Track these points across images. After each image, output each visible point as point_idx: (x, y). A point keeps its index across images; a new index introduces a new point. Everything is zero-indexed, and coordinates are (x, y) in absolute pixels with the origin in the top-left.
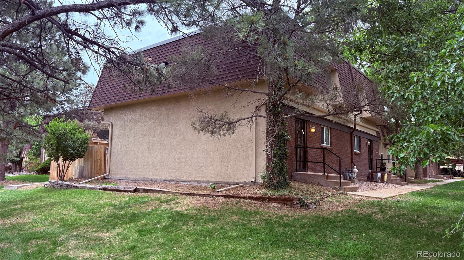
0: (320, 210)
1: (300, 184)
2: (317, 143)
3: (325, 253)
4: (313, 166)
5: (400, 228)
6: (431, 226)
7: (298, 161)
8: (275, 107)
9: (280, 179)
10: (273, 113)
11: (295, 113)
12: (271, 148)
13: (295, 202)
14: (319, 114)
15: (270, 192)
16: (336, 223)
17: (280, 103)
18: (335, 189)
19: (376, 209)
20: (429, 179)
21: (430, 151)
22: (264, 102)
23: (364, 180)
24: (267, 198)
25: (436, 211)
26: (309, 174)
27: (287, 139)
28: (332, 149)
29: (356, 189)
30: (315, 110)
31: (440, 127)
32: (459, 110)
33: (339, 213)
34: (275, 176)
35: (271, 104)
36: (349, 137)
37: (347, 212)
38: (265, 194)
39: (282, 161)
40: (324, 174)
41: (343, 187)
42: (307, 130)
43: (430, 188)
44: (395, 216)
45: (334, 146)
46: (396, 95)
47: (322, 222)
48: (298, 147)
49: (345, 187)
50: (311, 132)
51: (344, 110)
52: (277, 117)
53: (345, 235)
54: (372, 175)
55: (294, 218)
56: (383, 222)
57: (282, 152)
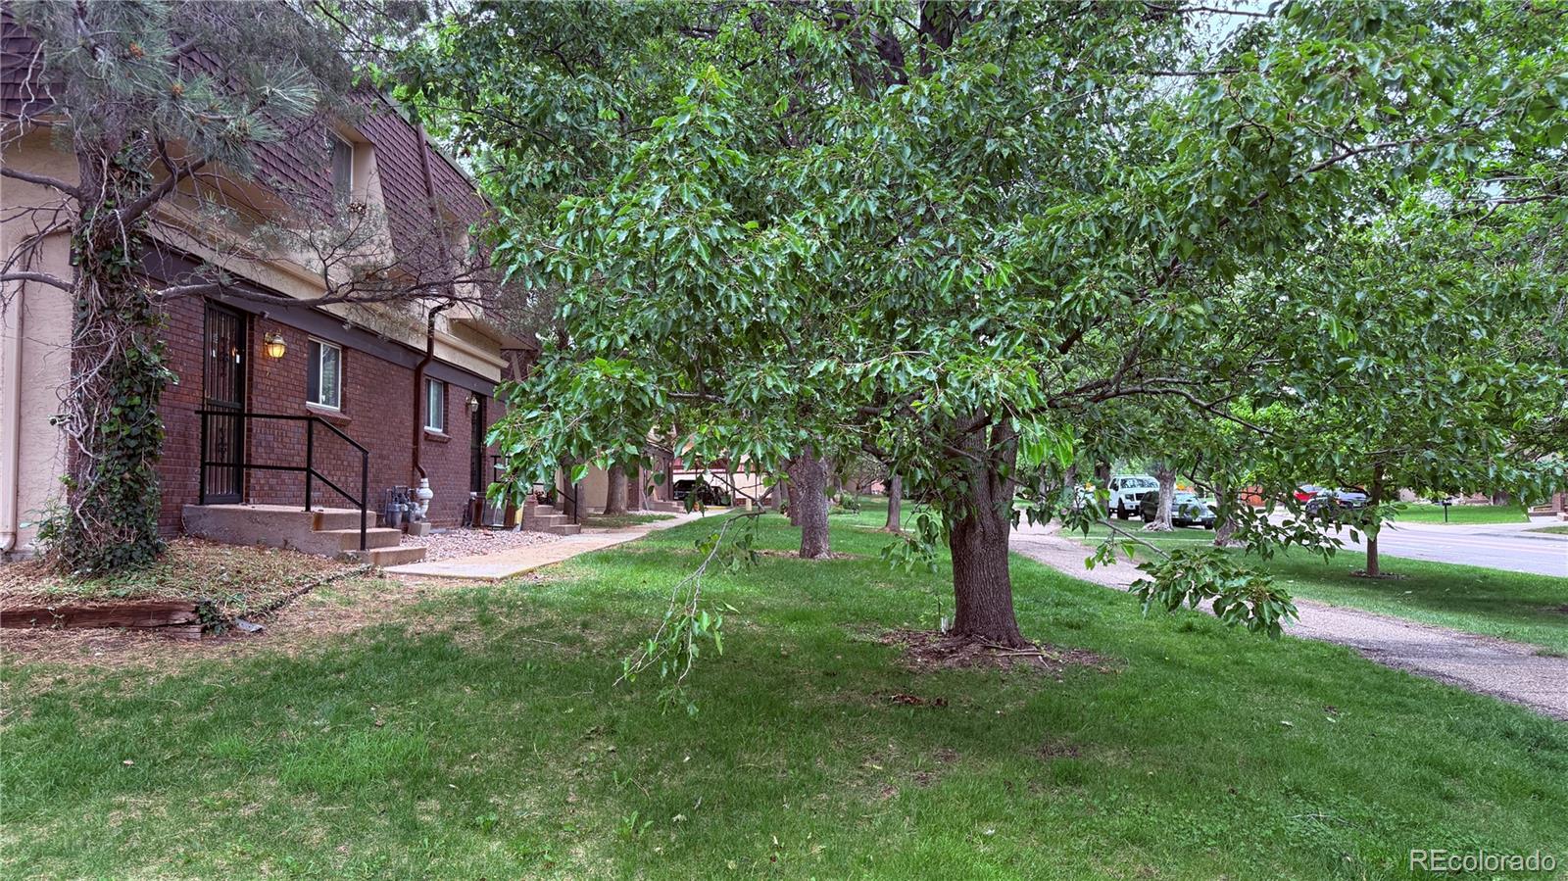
0: (276, 639)
1: (210, 550)
2: (290, 399)
3: (269, 787)
4: (273, 481)
5: (528, 666)
6: (612, 651)
7: (211, 464)
8: (109, 247)
9: (121, 533)
10: (99, 270)
11: (196, 280)
12: (87, 412)
13: (180, 618)
14: (303, 295)
15: (75, 588)
16: (326, 676)
17: (130, 237)
18: (342, 558)
19: (467, 616)
20: (642, 512)
21: (595, 438)
22: (59, 221)
23: (454, 525)
24: (59, 612)
25: (633, 605)
26: (249, 511)
27: (159, 380)
28: (344, 424)
29: (417, 556)
30: (286, 279)
31: (621, 369)
32: (670, 323)
33: (343, 641)
34: (103, 525)
35: (91, 235)
36: (408, 383)
37: (372, 633)
38: (51, 598)
39: (136, 465)
40: (308, 509)
41: (372, 551)
42: (251, 347)
43: (637, 539)
44: (522, 631)
45: (353, 412)
46: (522, 257)
47: (276, 678)
48: (212, 413)
49: (376, 550)
50: (267, 358)
51: (380, 291)
52: (118, 289)
53: (349, 713)
54: (479, 507)
55: (170, 678)
56: (482, 655)
57: (136, 431)
